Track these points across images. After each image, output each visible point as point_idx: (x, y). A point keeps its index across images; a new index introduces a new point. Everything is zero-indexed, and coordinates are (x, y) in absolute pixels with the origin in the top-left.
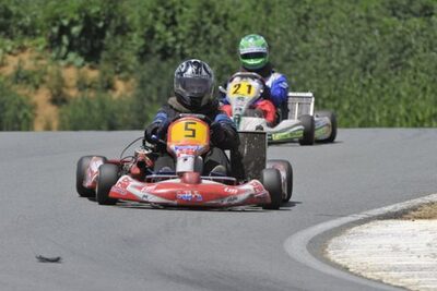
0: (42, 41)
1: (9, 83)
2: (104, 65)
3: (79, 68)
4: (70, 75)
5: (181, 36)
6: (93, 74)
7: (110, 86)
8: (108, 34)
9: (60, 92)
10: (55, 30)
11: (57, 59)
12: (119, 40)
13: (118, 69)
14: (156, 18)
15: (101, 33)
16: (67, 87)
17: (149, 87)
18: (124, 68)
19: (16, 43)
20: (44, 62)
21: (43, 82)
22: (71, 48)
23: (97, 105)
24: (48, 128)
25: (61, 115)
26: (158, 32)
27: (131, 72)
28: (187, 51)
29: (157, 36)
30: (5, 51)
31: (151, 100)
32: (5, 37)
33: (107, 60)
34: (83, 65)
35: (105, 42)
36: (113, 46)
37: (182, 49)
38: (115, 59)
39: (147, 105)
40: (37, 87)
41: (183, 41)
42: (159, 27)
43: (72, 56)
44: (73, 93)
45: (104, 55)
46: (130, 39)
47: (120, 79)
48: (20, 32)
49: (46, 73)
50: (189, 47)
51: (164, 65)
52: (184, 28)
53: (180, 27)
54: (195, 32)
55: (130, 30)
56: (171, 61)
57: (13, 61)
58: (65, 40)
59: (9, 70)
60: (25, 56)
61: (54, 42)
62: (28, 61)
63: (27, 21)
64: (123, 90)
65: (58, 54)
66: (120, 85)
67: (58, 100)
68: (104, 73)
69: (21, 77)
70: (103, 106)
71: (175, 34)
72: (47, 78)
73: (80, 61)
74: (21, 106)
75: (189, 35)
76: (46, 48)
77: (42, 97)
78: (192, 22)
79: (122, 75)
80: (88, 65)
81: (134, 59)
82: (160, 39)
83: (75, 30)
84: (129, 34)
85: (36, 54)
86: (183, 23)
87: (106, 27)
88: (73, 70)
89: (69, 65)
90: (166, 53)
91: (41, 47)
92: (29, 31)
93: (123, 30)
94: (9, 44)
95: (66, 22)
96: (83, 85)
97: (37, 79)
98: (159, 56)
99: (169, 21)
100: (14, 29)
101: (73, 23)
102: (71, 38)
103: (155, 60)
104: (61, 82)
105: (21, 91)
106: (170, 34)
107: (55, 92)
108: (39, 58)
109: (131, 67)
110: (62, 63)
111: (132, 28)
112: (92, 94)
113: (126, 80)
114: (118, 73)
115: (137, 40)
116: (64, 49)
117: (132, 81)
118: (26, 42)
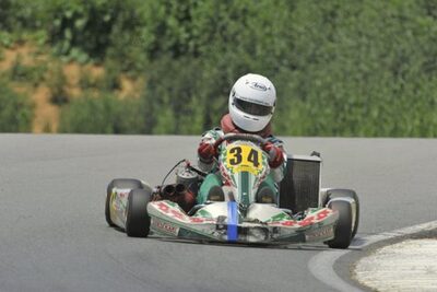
0: (43, 35)
1: (6, 80)
2: (110, 62)
3: (82, 65)
4: (73, 72)
5: (195, 32)
6: (98, 72)
7: (116, 86)
8: (116, 29)
9: (61, 91)
10: (58, 23)
11: (59, 54)
12: (127, 36)
13: (125, 67)
14: (168, 12)
15: (107, 28)
16: (70, 86)
17: (159, 88)
18: (131, 67)
19: (14, 36)
20: (40, 58)
21: (42, 79)
22: (74, 43)
23: (101, 106)
24: (47, 130)
25: (62, 117)
26: (171, 28)
27: (140, 71)
28: (202, 49)
29: (168, 32)
31: (161, 102)
32: (2, 30)
33: (113, 57)
34: (87, 62)
35: (112, 37)
36: (120, 42)
37: (196, 46)
38: (122, 56)
39: (156, 106)
40: (36, 85)
41: (198, 37)
42: (171, 22)
43: (75, 52)
44: (75, 93)
45: (110, 51)
46: (139, 34)
47: (128, 78)
48: (19, 24)
49: (46, 70)
50: (204, 44)
51: (176, 64)
53: (195, 22)
54: (210, 28)
55: (139, 24)
56: (183, 59)
57: (11, 56)
58: (68, 34)
59: (6, 66)
60: (24, 51)
61: (55, 37)
62: (26, 56)
63: (27, 12)
64: (130, 90)
65: (60, 49)
66: (127, 85)
67: (59, 99)
68: (110, 71)
69: (19, 74)
70: (108, 108)
71: (188, 30)
72: (47, 76)
73: (84, 57)
74: (18, 106)
75: (204, 31)
76: (47, 42)
77: (41, 95)
78: (208, 17)
79: (130, 74)
80: (92, 61)
81: (143, 57)
82: (171, 36)
83: (80, 23)
84: (138, 29)
85: (35, 49)
86: (198, 17)
87: (113, 20)
88: (76, 68)
89: (72, 61)
90: (177, 51)
91: (41, 41)
92: (28, 24)
93: (132, 24)
94: (6, 37)
95: (69, 14)
96: (86, 84)
97: (36, 74)
98: (171, 54)
99: (182, 16)
100: (12, 20)
101: (77, 16)
102: (75, 32)
103: (166, 58)
104: (63, 80)
105: (20, 89)
106: (182, 29)
107: (56, 90)
108: (39, 53)
109: (139, 65)
110: (65, 59)
111: (141, 21)
112: (95, 94)
113: (133, 79)
114: (125, 71)
115: (146, 35)
116: (66, 44)
117: (142, 81)
118: (25, 35)
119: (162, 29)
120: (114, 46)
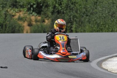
0: (26, 9)
1: (17, 20)
2: (42, 16)
3: (35, 16)
4: (33, 18)
5: (63, 8)
6: (39, 18)
7: (44, 21)
8: (43, 7)
9: (30, 23)
10: (29, 6)
11: (30, 14)
14: (56, 3)
15: (41, 7)
16: (32, 21)
18: (48, 16)
20: (26, 15)
21: (26, 20)
22: (33, 11)
23: (40, 26)
24: (27, 32)
25: (31, 29)
26: (57, 7)
27: (49, 17)
28: (65, 12)
30: (16, 12)
32: (15, 8)
35: (42, 9)
36: (45, 10)
37: (63, 11)
38: (45, 14)
40: (24, 21)
41: (63, 9)
42: (57, 5)
43: (33, 13)
44: (34, 23)
45: (42, 13)
46: (49, 8)
47: (46, 19)
48: (20, 6)
50: (65, 10)
51: (58, 15)
52: (64, 5)
53: (63, 5)
54: (67, 7)
55: (49, 6)
56: (60, 14)
57: (18, 14)
58: (32, 9)
59: (16, 17)
60: (21, 13)
61: (29, 9)
62: (22, 15)
63: (21, 3)
65: (30, 12)
66: (46, 21)
67: (30, 25)
68: (42, 18)
69: (20, 19)
70: (42, 27)
71: (61, 7)
72: (27, 19)
73: (36, 14)
74: (20, 27)
75: (65, 7)
76: (27, 11)
77: (25, 24)
78: (66, 4)
79: (47, 18)
80: (38, 15)
81: (50, 14)
82: (57, 9)
83: (35, 6)
84: (49, 7)
85: (24, 13)
86: (63, 4)
87: (43, 5)
89: (33, 15)
90: (59, 12)
91: (25, 11)
92: (22, 7)
93: (47, 6)
94: (17, 10)
95: (32, 4)
96: (36, 21)
97: (24, 19)
99: (60, 4)
100: (18, 6)
101: (34, 4)
102: (33, 8)
103: (56, 14)
104: (31, 20)
105: (20, 23)
106: (60, 7)
108: (25, 14)
109: (49, 16)
110: (31, 15)
112: (39, 23)
113: (48, 19)
114: (46, 18)
115: (51, 9)
116: (31, 11)
117: (50, 20)
118: (21, 9)
119: (54, 7)
120: (43, 11)
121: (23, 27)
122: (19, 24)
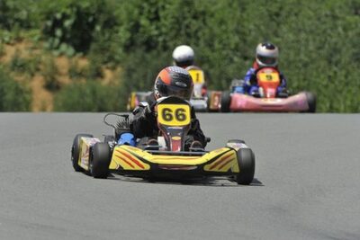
0: (37, 33)
1: (8, 70)
2: (91, 54)
3: (70, 57)
4: (63, 63)
5: (164, 30)
6: (83, 63)
7: (99, 75)
8: (98, 28)
9: (53, 79)
10: (49, 23)
11: (52, 48)
13: (106, 59)
14: (141, 14)
15: (92, 26)
16: (60, 74)
18: (111, 59)
19: (13, 34)
20: (37, 52)
21: (38, 70)
22: (63, 40)
24: (44, 109)
25: (55, 100)
26: (143, 26)
27: (118, 62)
28: (170, 44)
29: (141, 30)
30: (3, 41)
31: (138, 87)
32: (3, 29)
33: (96, 51)
34: (74, 55)
35: (94, 35)
36: (102, 39)
37: (165, 41)
38: (103, 50)
40: (33, 75)
41: (166, 34)
42: (144, 22)
43: (64, 47)
44: (65, 80)
45: (93, 46)
46: (117, 32)
47: (108, 68)
48: (17, 24)
49: (40, 62)
50: (172, 39)
51: (149, 56)
52: (167, 22)
53: (163, 21)
54: (177, 26)
55: (116, 24)
56: (154, 52)
57: (10, 51)
58: (59, 32)
59: (8, 59)
60: (22, 46)
61: (49, 33)
62: (24, 51)
63: (23, 14)
64: (111, 78)
65: (52, 45)
66: (108, 74)
67: (52, 86)
68: (94, 62)
69: (19, 66)
70: (94, 92)
71: (157, 28)
72: (41, 67)
73: (71, 51)
74: (19, 91)
75: (172, 29)
76: (40, 39)
77: (37, 83)
79: (110, 65)
80: (81, 54)
81: (120, 50)
82: (144, 33)
83: (67, 23)
84: (116, 28)
85: (31, 45)
86: (165, 19)
87: (95, 21)
88: (65, 60)
89: (62, 54)
90: (149, 45)
91: (36, 38)
92: (26, 25)
93: (111, 24)
94: (7, 35)
95: (59, 16)
96: (75, 73)
97: (32, 66)
98: (144, 48)
99: (152, 16)
100: (11, 22)
101: (65, 17)
102: (65, 31)
103: (140, 52)
104: (55, 70)
105: (19, 78)
106: (153, 27)
107: (49, 78)
108: (34, 48)
109: (117, 57)
110: (56, 53)
111: (118, 21)
112: (83, 81)
113: (113, 69)
114: (105, 63)
115: (123, 34)
116: (57, 41)
117: (120, 70)
118: (23, 34)
119: (136, 27)
120: (96, 41)
121: (30, 92)
122: (16, 82)
